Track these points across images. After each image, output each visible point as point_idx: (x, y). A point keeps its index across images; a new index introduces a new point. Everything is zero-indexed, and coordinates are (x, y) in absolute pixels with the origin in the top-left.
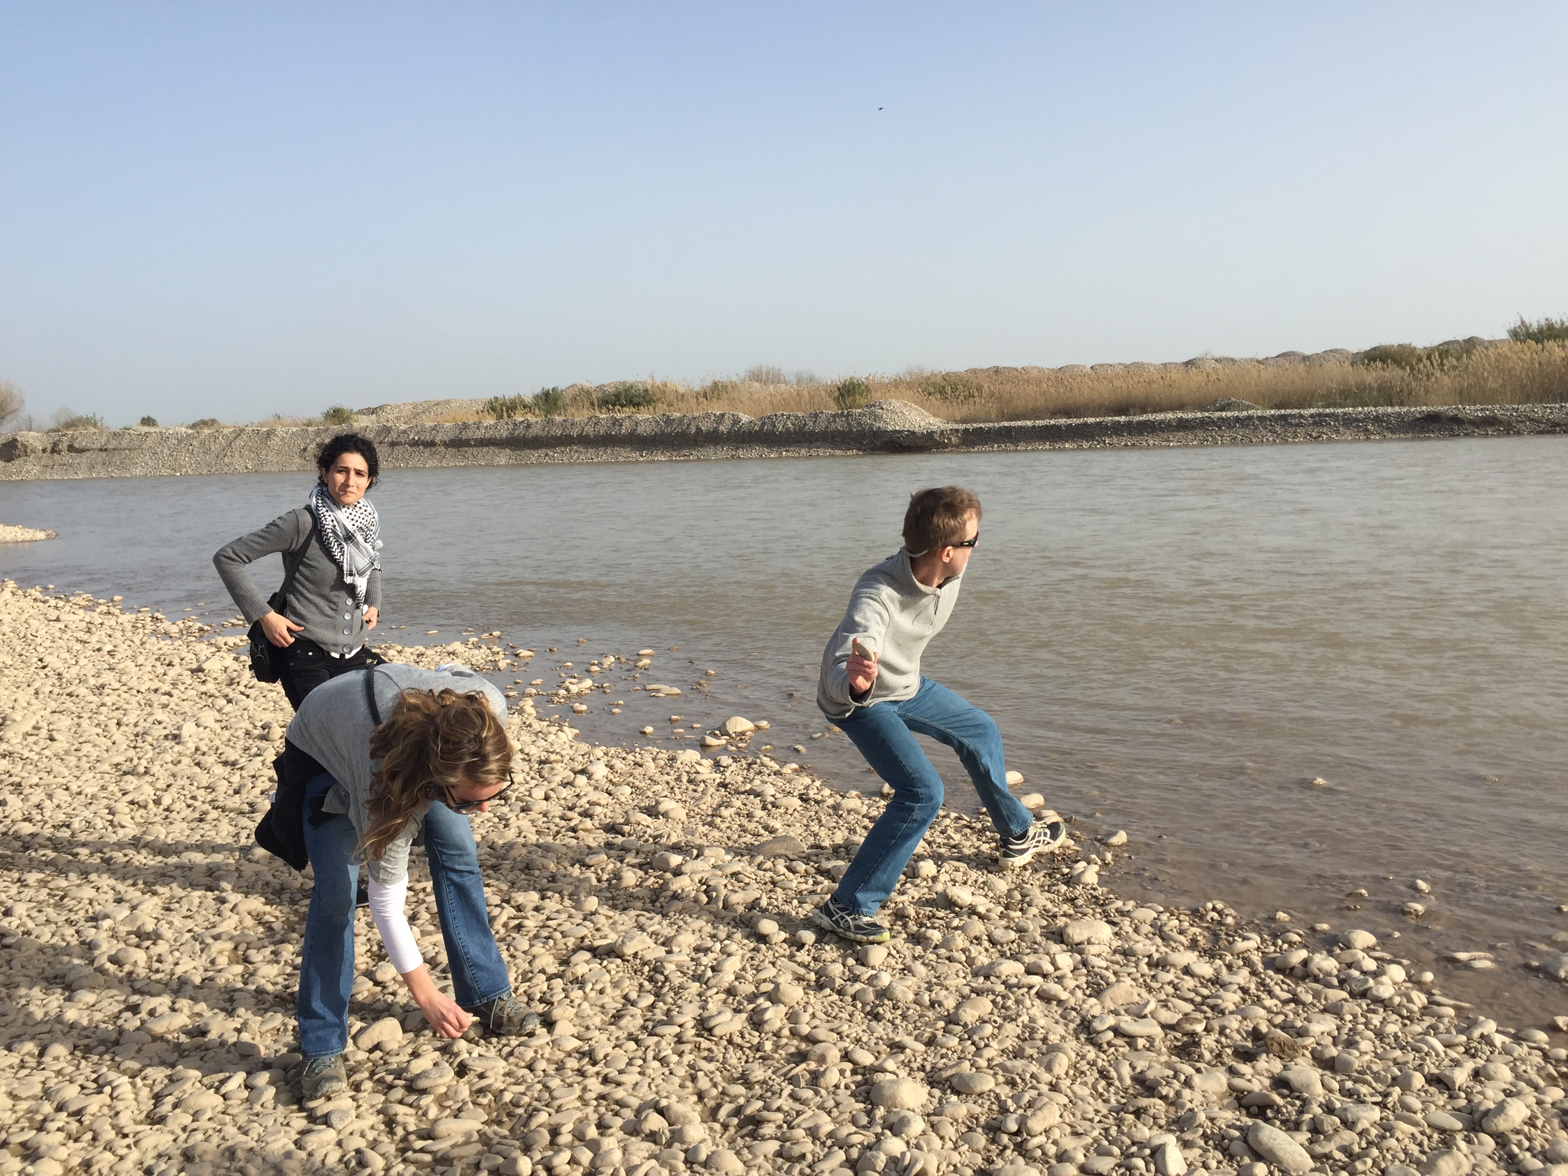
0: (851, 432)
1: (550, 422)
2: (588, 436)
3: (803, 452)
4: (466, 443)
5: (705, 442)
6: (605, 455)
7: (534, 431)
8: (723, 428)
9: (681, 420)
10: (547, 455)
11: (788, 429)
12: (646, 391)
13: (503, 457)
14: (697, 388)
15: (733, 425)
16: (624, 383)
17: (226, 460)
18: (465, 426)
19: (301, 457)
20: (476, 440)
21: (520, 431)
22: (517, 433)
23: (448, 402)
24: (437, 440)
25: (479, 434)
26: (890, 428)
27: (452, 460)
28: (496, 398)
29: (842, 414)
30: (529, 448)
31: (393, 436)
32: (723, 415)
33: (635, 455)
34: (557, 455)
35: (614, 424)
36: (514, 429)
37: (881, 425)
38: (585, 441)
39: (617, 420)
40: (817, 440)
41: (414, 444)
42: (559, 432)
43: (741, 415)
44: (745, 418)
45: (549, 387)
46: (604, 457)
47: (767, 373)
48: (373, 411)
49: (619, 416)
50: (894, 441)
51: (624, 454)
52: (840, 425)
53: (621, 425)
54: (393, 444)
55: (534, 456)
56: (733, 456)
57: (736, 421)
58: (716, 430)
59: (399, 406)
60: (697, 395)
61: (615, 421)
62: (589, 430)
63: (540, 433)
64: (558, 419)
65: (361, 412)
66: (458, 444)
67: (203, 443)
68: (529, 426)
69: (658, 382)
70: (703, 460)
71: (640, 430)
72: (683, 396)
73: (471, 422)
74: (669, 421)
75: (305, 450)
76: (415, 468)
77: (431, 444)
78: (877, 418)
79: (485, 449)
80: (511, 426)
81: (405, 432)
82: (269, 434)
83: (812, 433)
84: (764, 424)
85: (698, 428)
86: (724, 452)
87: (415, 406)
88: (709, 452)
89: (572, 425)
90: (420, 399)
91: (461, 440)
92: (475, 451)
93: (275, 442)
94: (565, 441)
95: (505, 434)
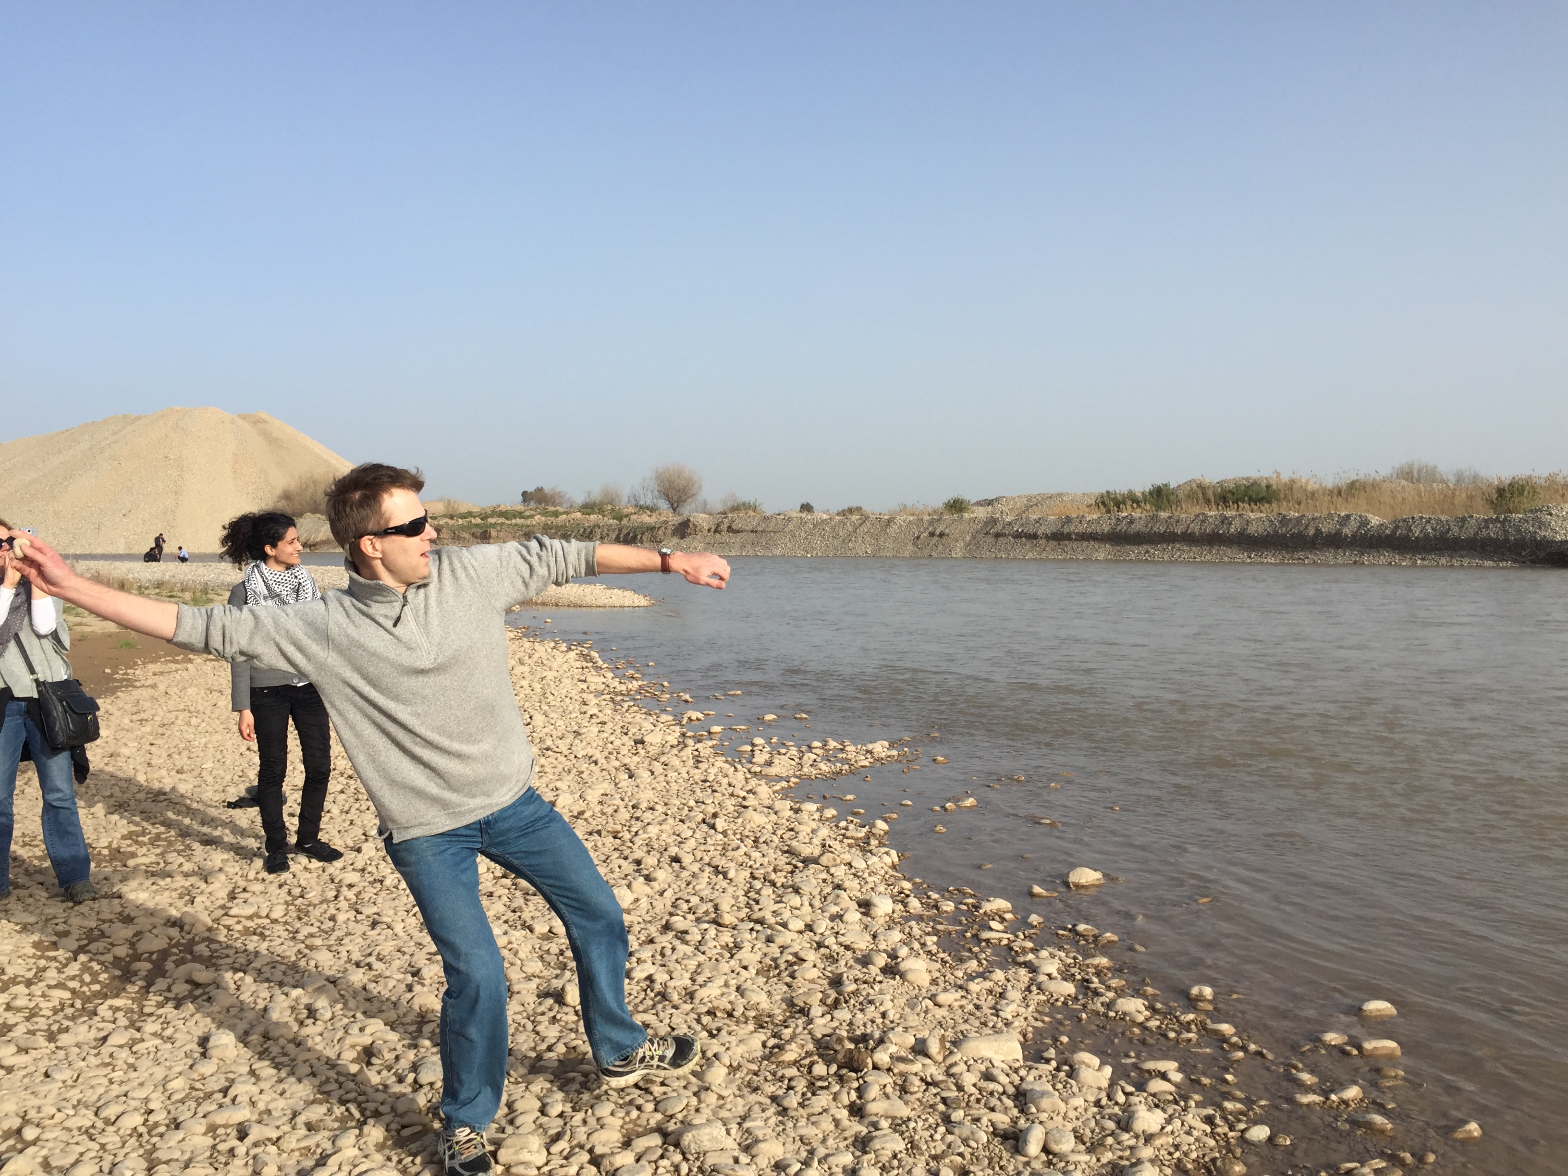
0: (1507, 540)
1: (1154, 518)
2: (1193, 533)
3: (1443, 561)
4: (1068, 537)
5: (1324, 545)
6: (1208, 555)
7: (1136, 527)
8: (1347, 531)
9: (1298, 520)
10: (1147, 552)
11: (1427, 535)
12: (1268, 487)
13: (1102, 552)
14: (1329, 484)
15: (1359, 528)
16: (1247, 479)
17: (851, 545)
18: (1069, 520)
19: (914, 544)
20: (1077, 534)
21: (1123, 526)
22: (1119, 528)
23: (1060, 495)
24: (1040, 533)
25: (1081, 529)
26: (1559, 538)
27: (1052, 552)
28: (1108, 492)
29: (1497, 519)
30: (1130, 544)
31: (999, 527)
32: (1348, 517)
33: (1243, 556)
34: (1157, 552)
35: (1223, 522)
36: (1117, 525)
37: (1548, 534)
38: (1189, 539)
39: (1226, 518)
40: (1463, 548)
41: (1018, 536)
42: (1162, 529)
43: (1370, 516)
44: (1375, 520)
45: (1159, 482)
46: (1208, 557)
47: (1420, 471)
48: (990, 503)
49: (1229, 513)
50: (1561, 553)
51: (1230, 553)
52: (1493, 531)
53: (1230, 524)
54: (997, 535)
55: (1134, 552)
56: (1355, 563)
57: (1364, 523)
58: (1338, 533)
59: (1013, 498)
60: (1331, 492)
61: (1224, 520)
62: (1195, 528)
63: (1144, 530)
64: (1163, 515)
65: (979, 504)
66: (1059, 537)
67: (833, 528)
68: (1132, 522)
69: (1285, 477)
70: (1321, 565)
71: (1252, 530)
72: (1313, 493)
73: (1074, 516)
74: (1284, 521)
75: (918, 538)
76: (1015, 559)
77: (1035, 536)
78: (1542, 525)
79: (1085, 544)
80: (1114, 521)
81: (1010, 524)
82: (889, 522)
83: (1456, 540)
84: (1397, 527)
85: (1318, 530)
86: (1345, 557)
87: (1030, 500)
88: (1329, 556)
89: (1178, 521)
90: (1035, 492)
91: (1062, 533)
92: (1075, 545)
93: (893, 530)
94: (1168, 538)
95: (1106, 529)
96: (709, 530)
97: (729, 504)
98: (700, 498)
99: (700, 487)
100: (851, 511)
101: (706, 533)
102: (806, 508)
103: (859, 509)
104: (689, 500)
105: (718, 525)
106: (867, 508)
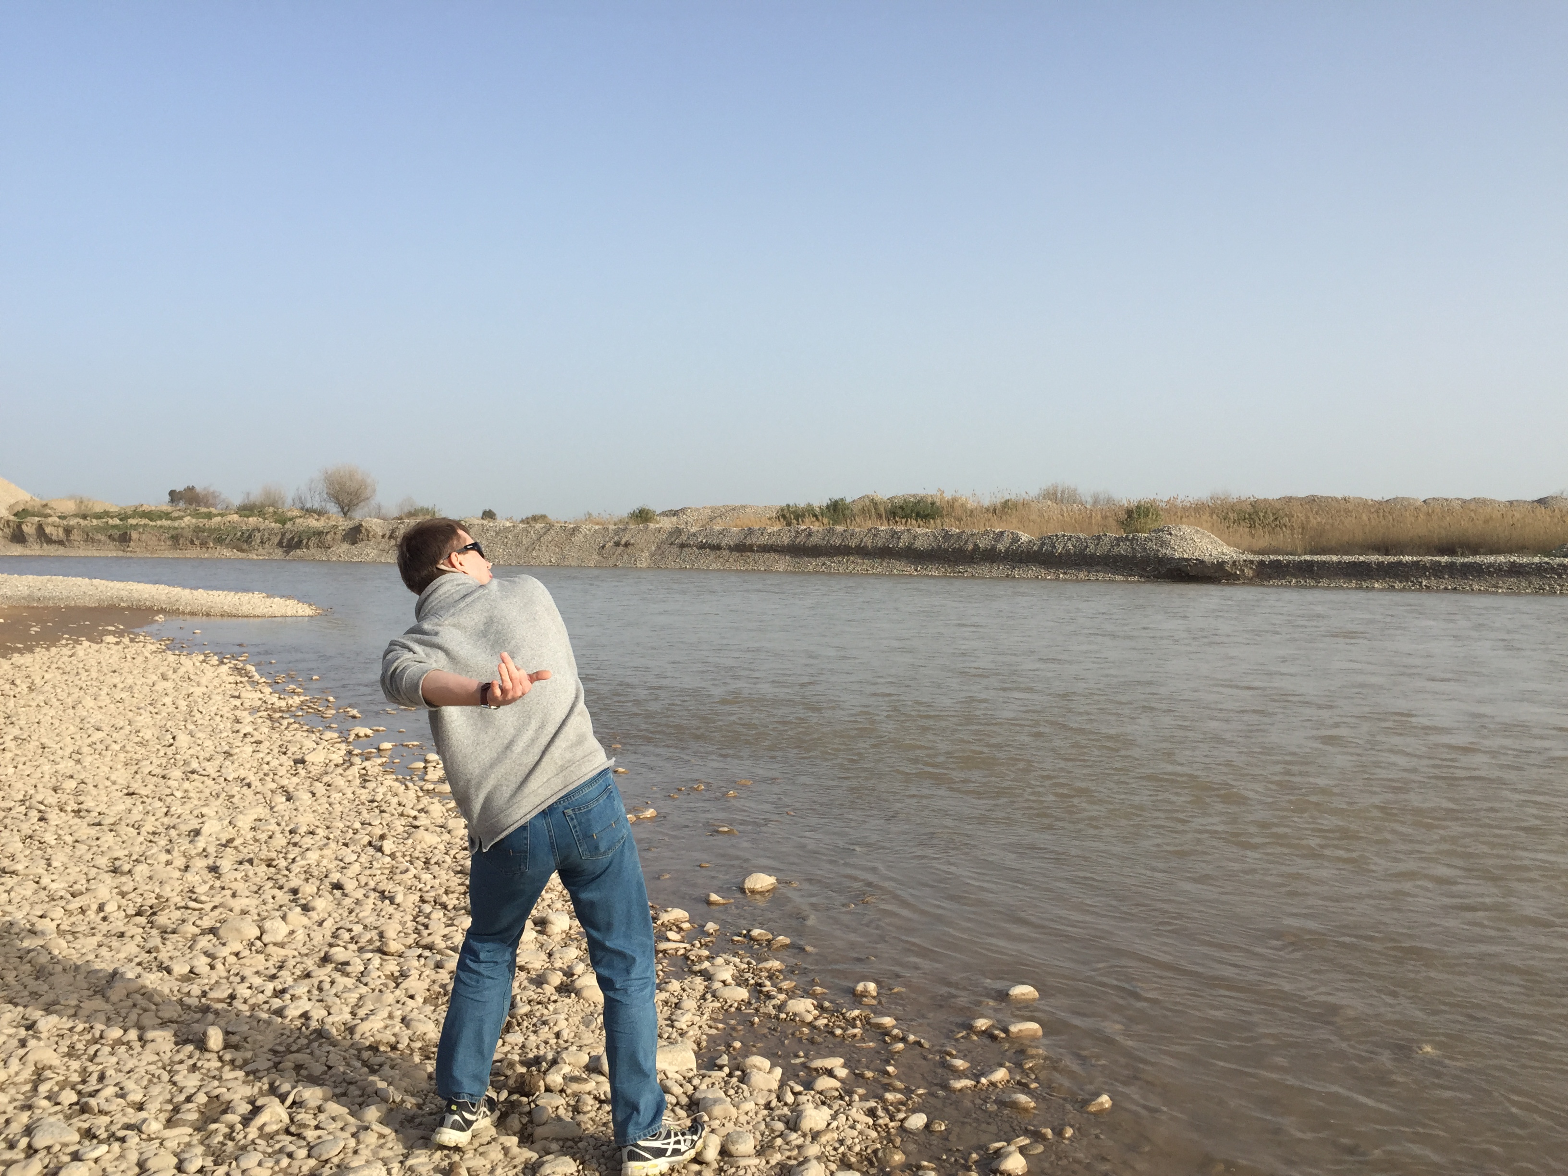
0: (1134, 557)
1: (831, 531)
2: (866, 546)
3: (1082, 575)
4: (750, 549)
5: (982, 559)
6: (879, 567)
7: (814, 540)
8: (1001, 547)
9: (959, 536)
10: (824, 564)
11: (1068, 551)
12: (933, 504)
13: (782, 564)
14: (986, 503)
15: (1011, 543)
16: (914, 496)
17: (534, 553)
18: (751, 531)
19: (599, 554)
20: (759, 546)
21: (801, 539)
22: (798, 540)
23: (743, 507)
24: (723, 544)
25: (763, 540)
26: (1177, 556)
27: (735, 563)
28: (788, 506)
29: (1127, 538)
30: (808, 556)
31: (684, 538)
32: (1002, 533)
33: (910, 569)
34: (833, 564)
35: (892, 537)
36: (796, 537)
37: (1168, 552)
38: (862, 552)
39: (896, 533)
40: (1098, 564)
41: (702, 546)
42: (838, 542)
43: (1020, 533)
44: (1024, 537)
45: (836, 497)
46: (880, 570)
47: (1063, 492)
48: (675, 513)
49: (900, 528)
50: (1180, 570)
51: (900, 567)
52: (1123, 549)
53: (899, 538)
54: (682, 546)
55: (812, 564)
56: (1007, 576)
57: (1016, 539)
58: (993, 548)
59: (698, 509)
60: (988, 510)
61: (894, 534)
62: (868, 542)
63: (820, 542)
64: (839, 528)
65: (665, 514)
66: (741, 548)
67: (516, 536)
68: (810, 535)
69: (948, 496)
70: (978, 578)
71: (918, 544)
72: (972, 512)
73: (756, 528)
74: (947, 536)
75: (603, 547)
76: (699, 569)
77: (717, 548)
78: (1164, 544)
79: (766, 555)
80: (793, 534)
81: (694, 535)
82: (575, 530)
83: (1093, 556)
84: (1043, 544)
85: (976, 545)
86: (999, 570)
87: (714, 510)
88: (984, 570)
89: (852, 535)
90: (719, 504)
91: (744, 545)
92: (757, 556)
93: (578, 538)
94: (843, 551)
95: (786, 540)
96: (383, 536)
97: (406, 510)
98: (373, 502)
99: (374, 491)
100: (535, 519)
101: (380, 538)
102: (489, 515)
103: (543, 517)
104: (362, 504)
105: (393, 531)
106: (552, 517)
